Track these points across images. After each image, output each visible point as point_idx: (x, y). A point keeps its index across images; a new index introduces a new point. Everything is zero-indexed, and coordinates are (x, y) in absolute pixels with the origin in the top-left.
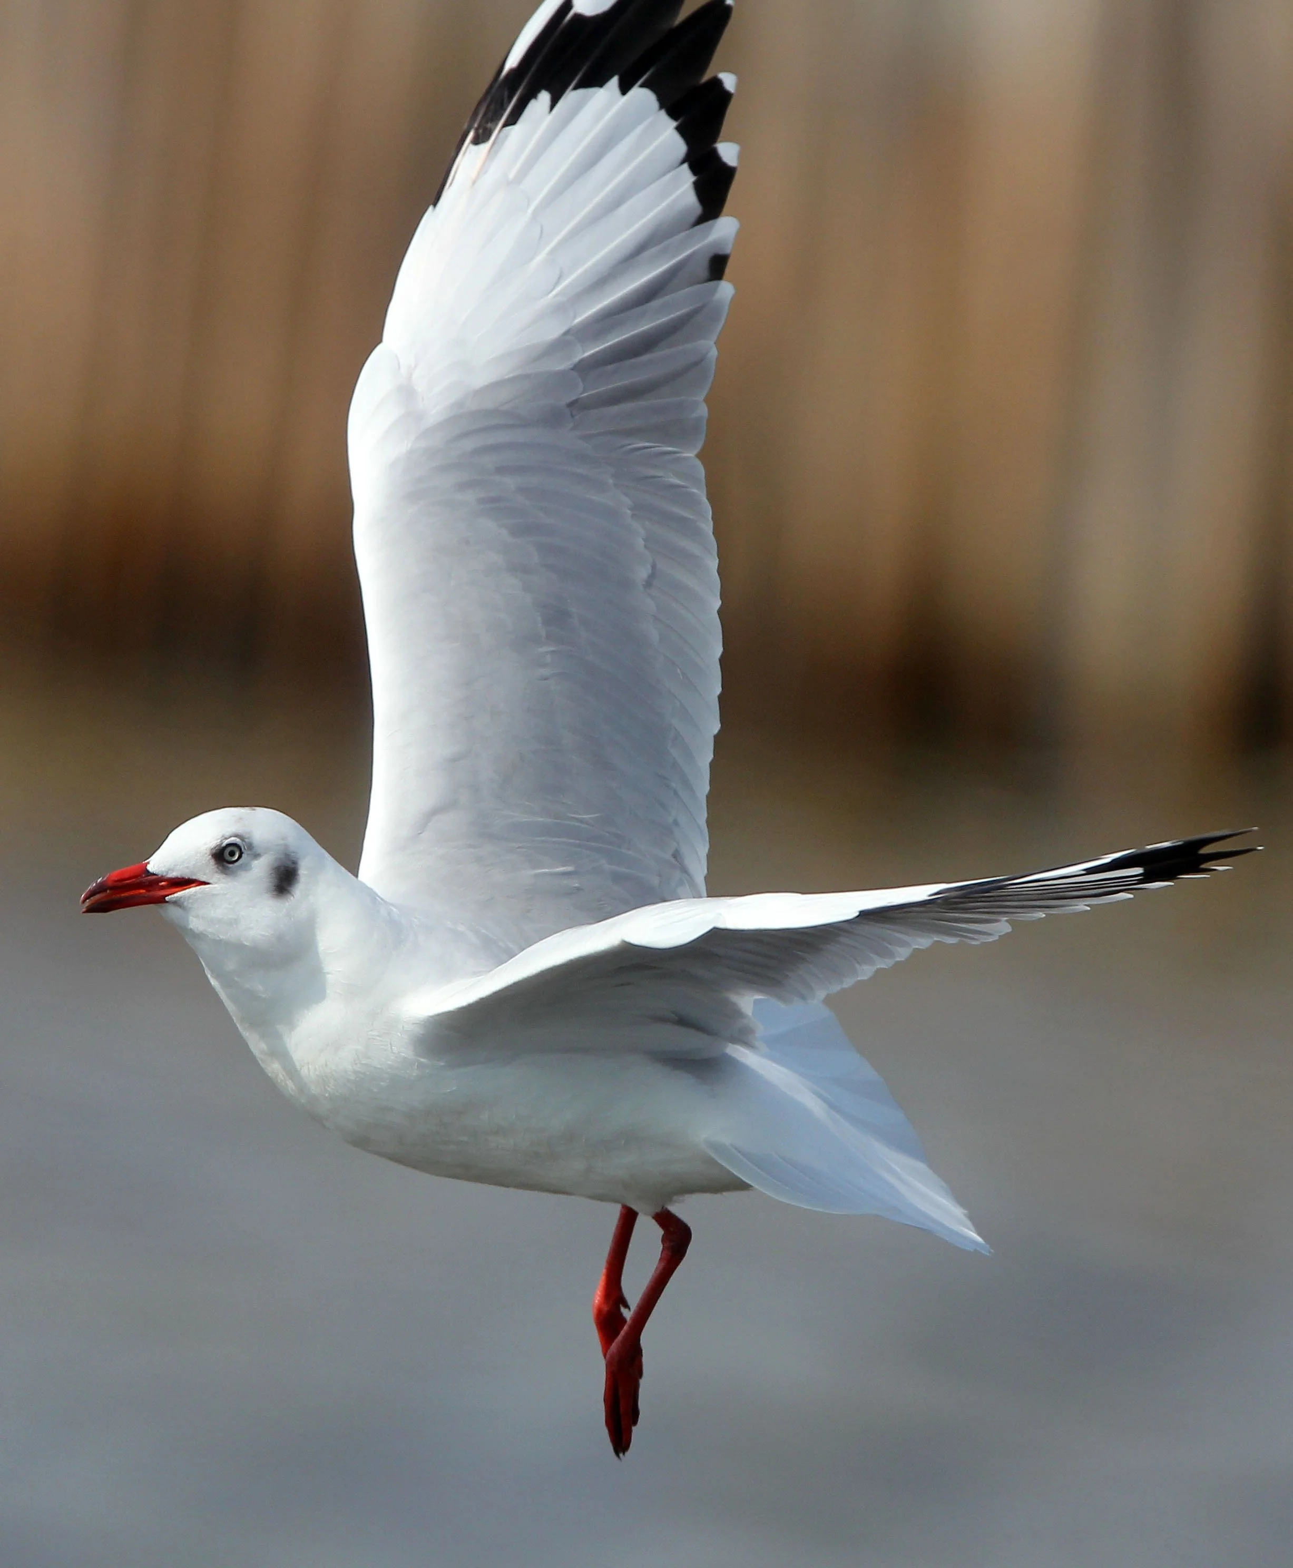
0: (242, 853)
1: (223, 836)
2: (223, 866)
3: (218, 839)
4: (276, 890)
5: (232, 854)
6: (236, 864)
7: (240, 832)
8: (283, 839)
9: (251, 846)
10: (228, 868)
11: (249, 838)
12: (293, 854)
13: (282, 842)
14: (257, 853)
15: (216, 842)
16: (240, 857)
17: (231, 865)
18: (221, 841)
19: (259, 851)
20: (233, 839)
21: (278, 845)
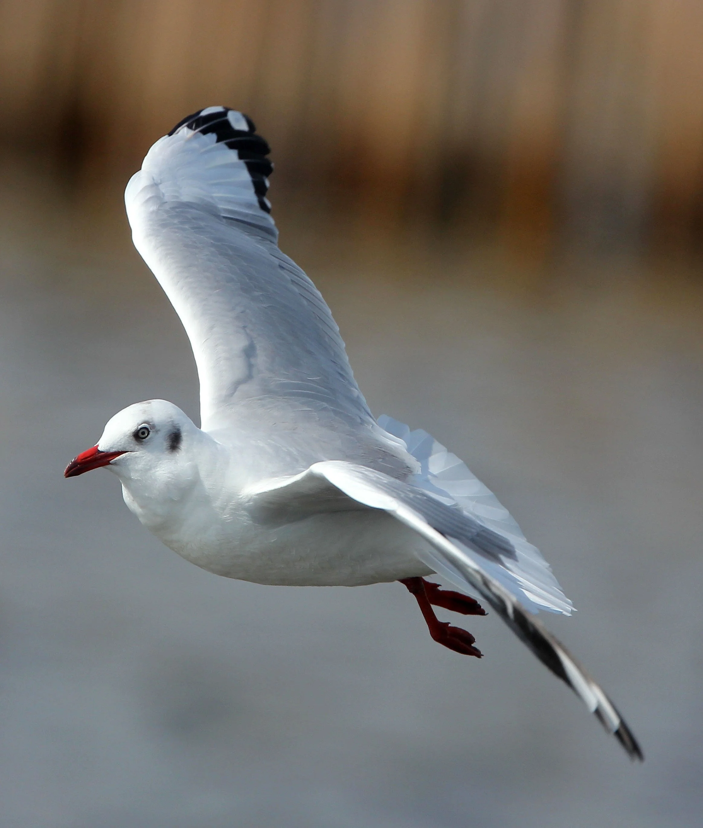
0: (149, 432)
1: (138, 424)
2: (140, 441)
3: (136, 426)
4: (170, 449)
5: (143, 433)
6: (147, 438)
7: (147, 419)
8: (170, 418)
9: (153, 427)
10: (143, 441)
11: (152, 422)
12: (177, 425)
13: (169, 420)
14: (158, 429)
15: (135, 428)
16: (148, 434)
17: (144, 440)
18: (137, 427)
19: (158, 428)
20: (143, 424)
21: (169, 422)
